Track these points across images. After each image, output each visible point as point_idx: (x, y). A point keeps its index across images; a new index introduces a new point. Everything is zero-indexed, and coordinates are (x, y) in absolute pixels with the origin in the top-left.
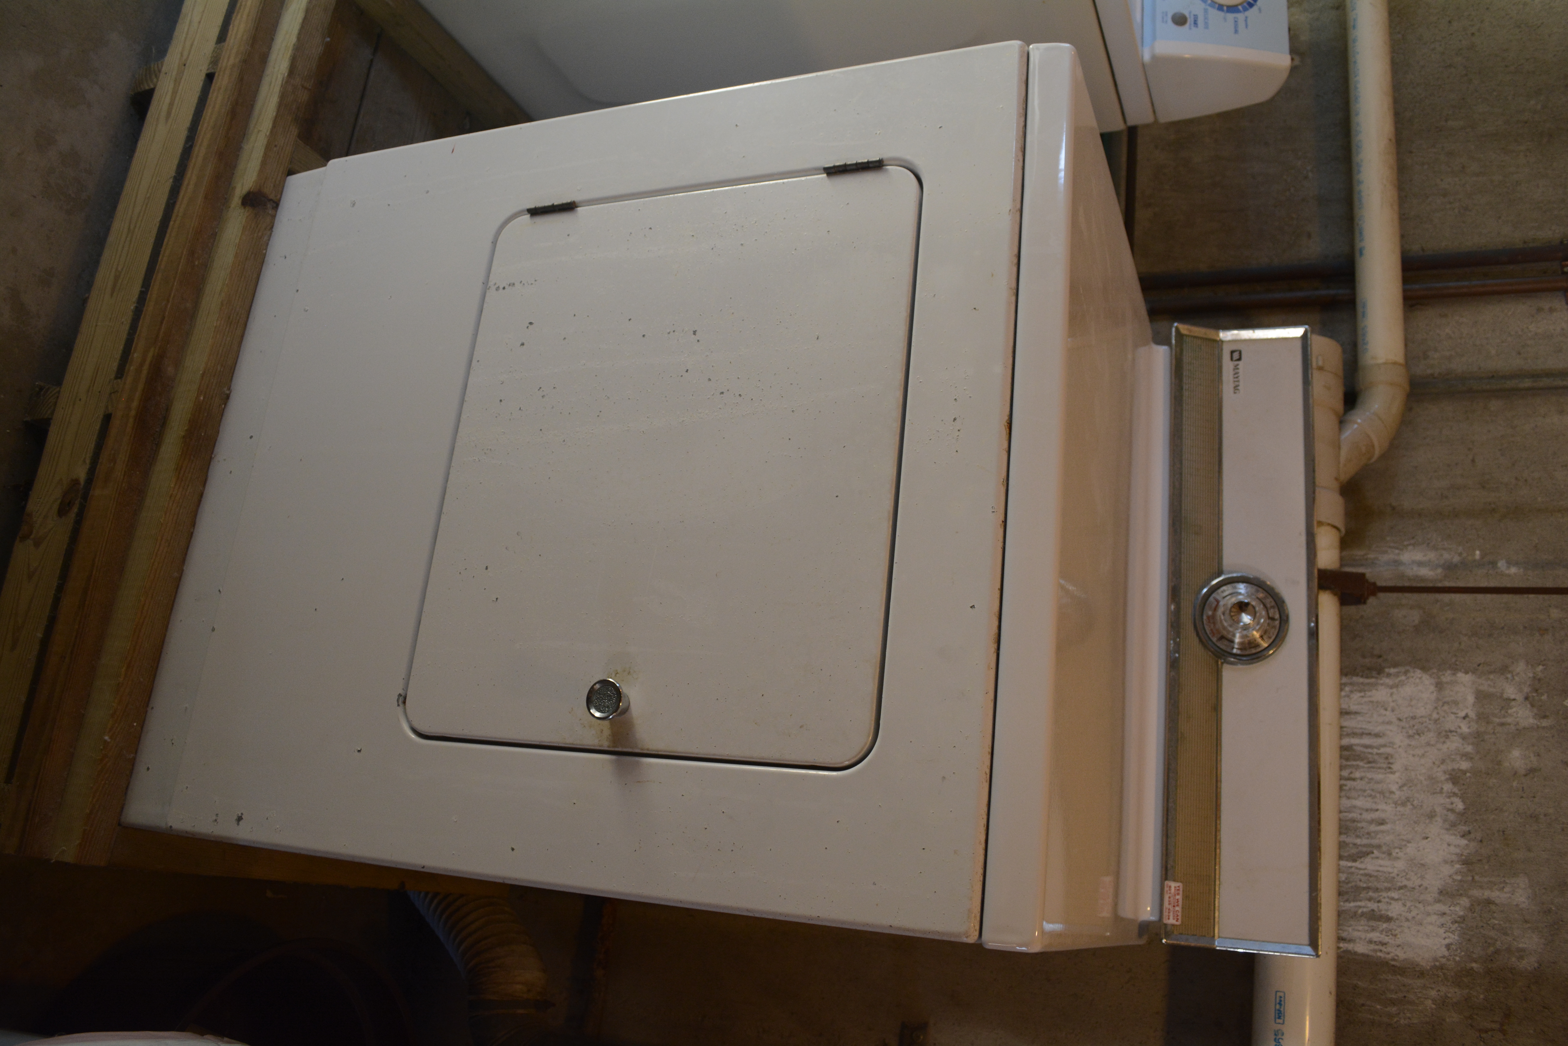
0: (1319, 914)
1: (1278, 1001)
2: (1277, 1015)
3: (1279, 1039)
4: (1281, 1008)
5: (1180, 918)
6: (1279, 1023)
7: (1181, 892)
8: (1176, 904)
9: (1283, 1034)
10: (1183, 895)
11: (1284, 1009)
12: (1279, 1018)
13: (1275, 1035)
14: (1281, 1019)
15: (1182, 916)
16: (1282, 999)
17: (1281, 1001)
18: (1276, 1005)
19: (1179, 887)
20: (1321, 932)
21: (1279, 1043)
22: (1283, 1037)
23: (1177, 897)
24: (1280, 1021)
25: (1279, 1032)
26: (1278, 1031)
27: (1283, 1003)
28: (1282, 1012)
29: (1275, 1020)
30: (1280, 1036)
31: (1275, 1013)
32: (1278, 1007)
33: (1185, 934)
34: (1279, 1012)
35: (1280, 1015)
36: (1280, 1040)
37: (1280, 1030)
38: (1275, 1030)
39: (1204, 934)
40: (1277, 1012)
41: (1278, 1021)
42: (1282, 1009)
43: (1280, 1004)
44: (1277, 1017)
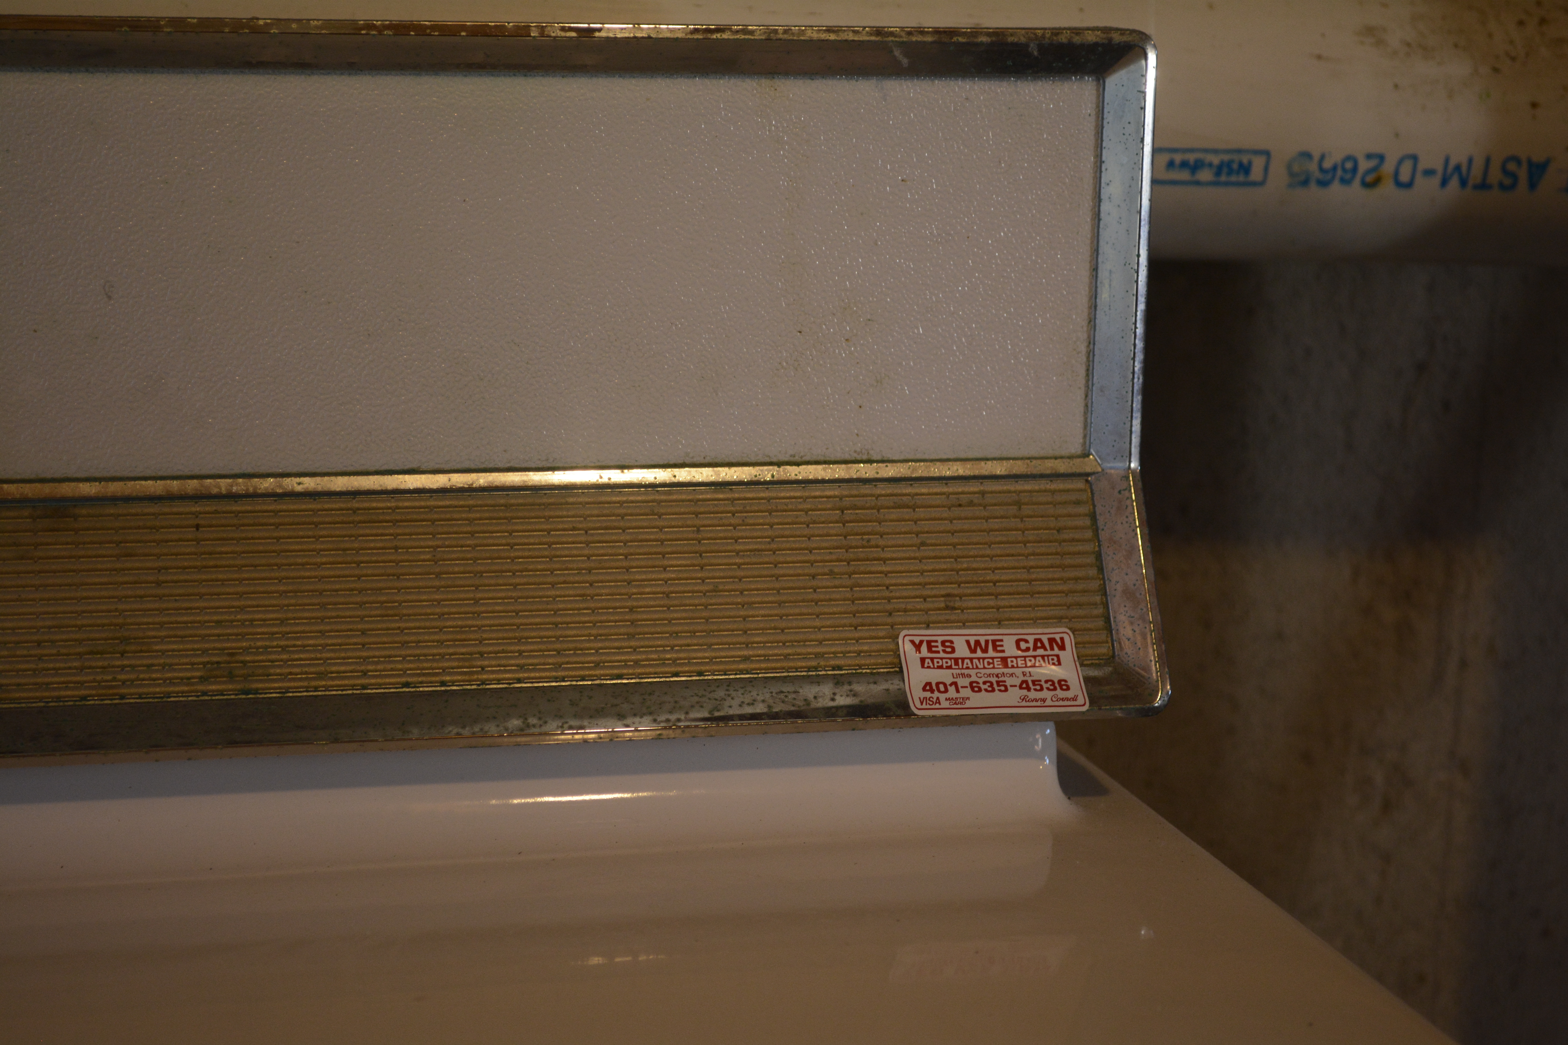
0: (984, 39)
1: (1185, 175)
2: (1233, 178)
3: (1321, 169)
4: (1210, 165)
5: (1045, 633)
6: (1266, 169)
7: (938, 634)
8: (991, 653)
9: (1307, 155)
10: (947, 623)
11: (1215, 151)
12: (1245, 169)
13: (1305, 183)
14: (1250, 163)
15: (1035, 622)
16: (1178, 158)
17: (1184, 164)
18: (1198, 183)
19: (918, 647)
20: (1077, 31)
21: (1335, 168)
22: (1316, 156)
23: (962, 650)
24: (1258, 163)
25: (1296, 168)
26: (1292, 174)
27: (1191, 157)
28: (1226, 157)
29: (1254, 184)
30: (1313, 167)
31: (1227, 184)
32: (1205, 175)
33: (1106, 606)
34: (1225, 170)
35: (1235, 166)
36: (1327, 164)
37: (1289, 167)
38: (1291, 186)
39: (1088, 522)
40: (1223, 178)
41: (1256, 174)
42: (1216, 160)
43: (1196, 166)
44: (1241, 178)
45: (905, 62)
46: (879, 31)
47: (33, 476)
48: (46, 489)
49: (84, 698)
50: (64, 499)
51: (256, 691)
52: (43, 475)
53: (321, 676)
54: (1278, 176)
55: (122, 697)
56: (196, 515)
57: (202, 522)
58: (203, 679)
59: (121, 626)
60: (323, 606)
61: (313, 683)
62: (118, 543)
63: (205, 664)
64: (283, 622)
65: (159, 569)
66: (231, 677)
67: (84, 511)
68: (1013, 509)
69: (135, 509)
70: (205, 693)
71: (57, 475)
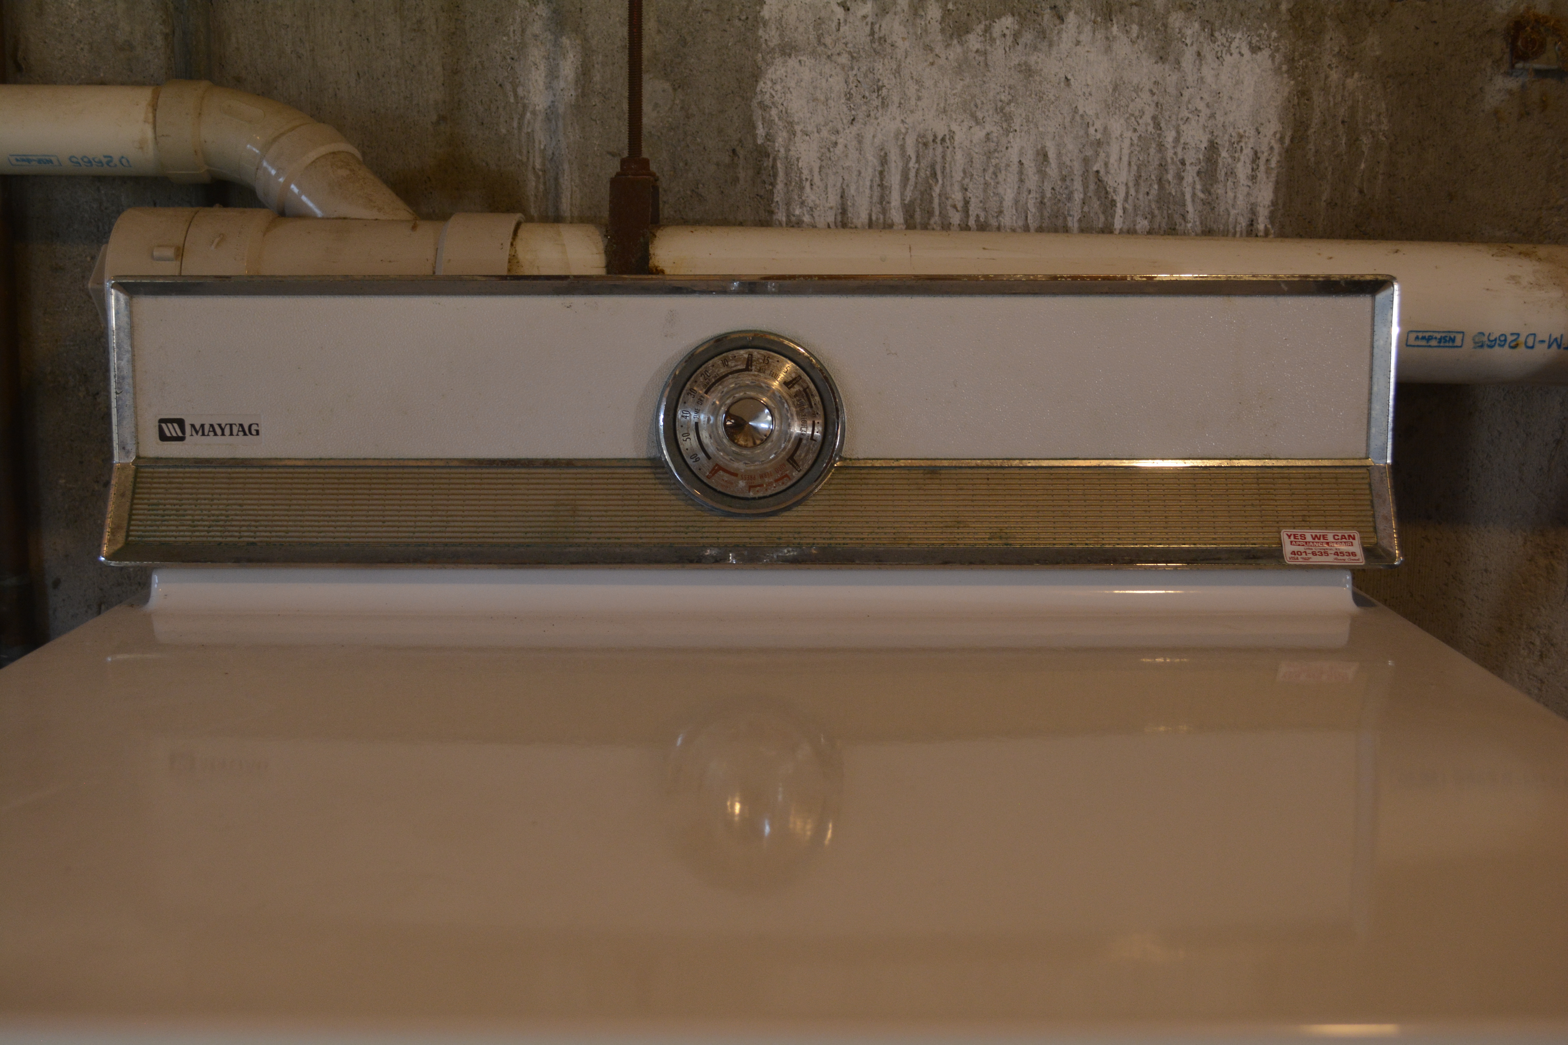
0: (1320, 279)
1: (1424, 343)
2: (1447, 344)
3: (1489, 340)
4: (1436, 338)
5: (1346, 533)
6: (1463, 340)
7: (1298, 532)
8: (1322, 540)
9: (1483, 334)
10: (1303, 527)
11: (1439, 332)
12: (1453, 340)
13: (1482, 346)
14: (1455, 337)
15: (1342, 528)
16: (1420, 335)
17: (1423, 338)
18: (1430, 346)
19: (1289, 536)
20: (1362, 276)
21: (1496, 339)
22: (1487, 334)
23: (1309, 538)
24: (1459, 338)
25: (1477, 340)
26: (1475, 343)
27: (1427, 335)
28: (1443, 335)
29: (1457, 347)
30: (1485, 339)
31: (1443, 347)
32: (1434, 343)
33: (1374, 522)
34: (1443, 341)
35: (1448, 339)
36: (1492, 338)
37: (1474, 340)
38: (1475, 348)
39: (1367, 487)
40: (1442, 344)
41: (1458, 342)
42: (1438, 336)
43: (1430, 339)
44: (1451, 344)
45: (1286, 289)
46: (1275, 276)
47: (923, 457)
48: (929, 463)
49: (943, 544)
50: (936, 467)
51: (1011, 544)
52: (928, 457)
53: (1036, 539)
54: (1469, 343)
55: (958, 544)
56: (988, 474)
57: (989, 477)
58: (989, 539)
59: (958, 517)
60: (1038, 511)
61: (1034, 542)
62: (957, 484)
63: (990, 533)
64: (1022, 517)
65: (973, 495)
66: (1001, 538)
67: (943, 472)
68: (1334, 481)
69: (964, 471)
70: (990, 544)
71: (933, 457)
